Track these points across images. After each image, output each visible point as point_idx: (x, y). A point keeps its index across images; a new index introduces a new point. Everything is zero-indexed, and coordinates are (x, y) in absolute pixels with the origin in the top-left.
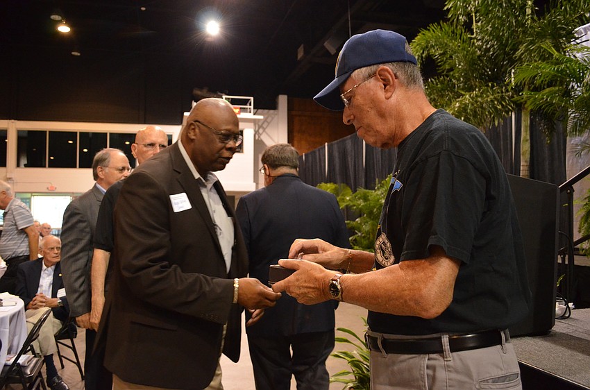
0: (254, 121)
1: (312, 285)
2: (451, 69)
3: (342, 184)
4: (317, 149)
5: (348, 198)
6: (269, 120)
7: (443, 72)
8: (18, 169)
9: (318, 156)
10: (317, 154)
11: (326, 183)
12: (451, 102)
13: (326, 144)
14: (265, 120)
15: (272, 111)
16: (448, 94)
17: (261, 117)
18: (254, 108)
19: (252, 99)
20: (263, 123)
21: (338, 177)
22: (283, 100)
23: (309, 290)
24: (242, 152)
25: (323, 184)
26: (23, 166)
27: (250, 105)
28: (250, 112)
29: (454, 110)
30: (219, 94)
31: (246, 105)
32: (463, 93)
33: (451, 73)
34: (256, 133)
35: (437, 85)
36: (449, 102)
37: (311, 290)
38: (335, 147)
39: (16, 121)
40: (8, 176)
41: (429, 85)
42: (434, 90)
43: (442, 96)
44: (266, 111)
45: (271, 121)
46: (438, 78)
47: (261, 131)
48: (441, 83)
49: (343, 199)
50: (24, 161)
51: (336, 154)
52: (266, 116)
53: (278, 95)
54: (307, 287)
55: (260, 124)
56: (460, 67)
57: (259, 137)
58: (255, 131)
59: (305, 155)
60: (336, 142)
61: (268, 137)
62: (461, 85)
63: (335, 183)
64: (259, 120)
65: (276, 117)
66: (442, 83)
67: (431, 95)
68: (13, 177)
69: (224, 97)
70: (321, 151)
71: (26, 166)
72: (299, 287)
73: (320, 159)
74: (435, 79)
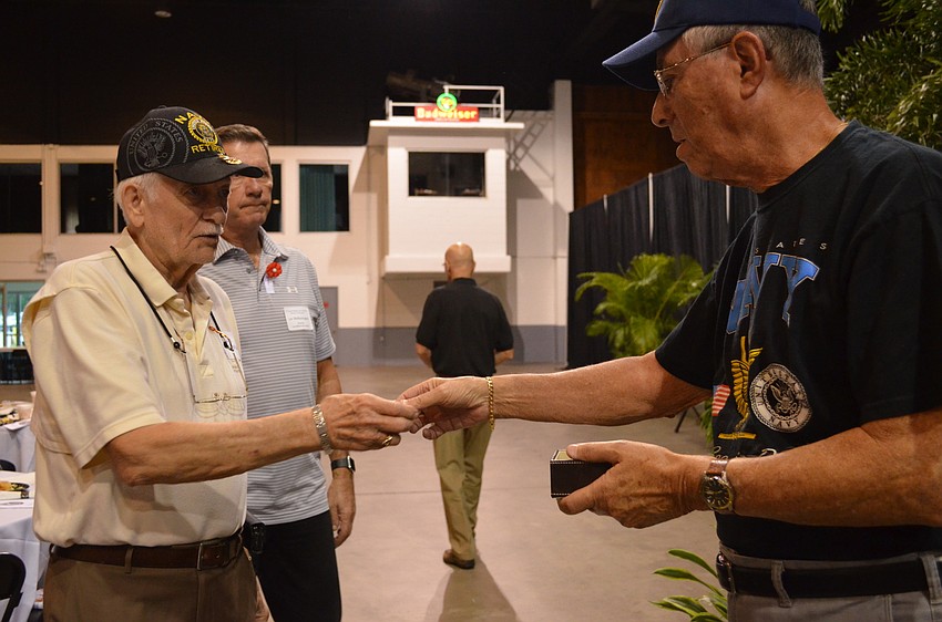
0: (506, 134)
1: (657, 491)
2: (911, 14)
3: (683, 257)
4: (632, 186)
5: (694, 284)
6: (535, 131)
7: (893, 19)
8: (64, 237)
9: (633, 202)
10: (633, 197)
11: (651, 253)
12: (910, 83)
13: (650, 175)
14: (528, 131)
15: (541, 114)
16: (904, 67)
17: (520, 126)
18: (506, 108)
19: (502, 89)
20: (523, 139)
21: (675, 241)
22: (563, 91)
23: (648, 499)
24: (484, 195)
25: (645, 256)
26: (74, 231)
27: (498, 102)
28: (498, 116)
29: (917, 101)
30: (438, 82)
31: (490, 102)
32: (936, 62)
33: (911, 22)
34: (511, 157)
35: (880, 47)
36: (905, 83)
37: (654, 499)
38: (669, 182)
39: (57, 146)
40: (45, 251)
41: (862, 49)
42: (873, 58)
43: (891, 71)
44: (530, 113)
45: (540, 133)
46: (882, 34)
47: (520, 153)
48: (888, 45)
49: (686, 286)
50: (73, 222)
51: (671, 196)
52: (530, 123)
53: (552, 81)
54: (644, 496)
55: (518, 139)
56: (930, 8)
57: (517, 165)
58: (508, 153)
59: (608, 198)
60: (670, 170)
61: (535, 165)
62: (933, 45)
63: (668, 253)
64: (516, 131)
65: (550, 123)
66: (890, 43)
67: (867, 69)
68: (53, 251)
69: (447, 88)
70: (639, 190)
71: (80, 230)
72: (628, 498)
73: (638, 208)
74: (876, 37)
